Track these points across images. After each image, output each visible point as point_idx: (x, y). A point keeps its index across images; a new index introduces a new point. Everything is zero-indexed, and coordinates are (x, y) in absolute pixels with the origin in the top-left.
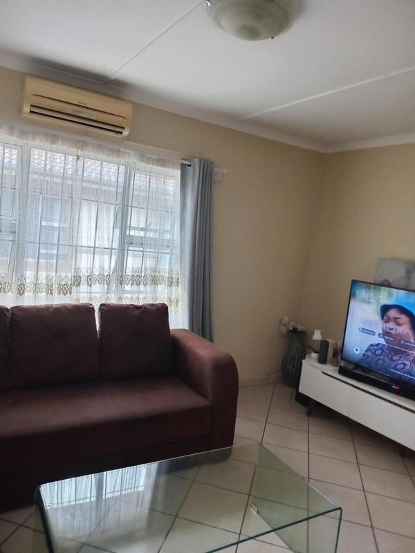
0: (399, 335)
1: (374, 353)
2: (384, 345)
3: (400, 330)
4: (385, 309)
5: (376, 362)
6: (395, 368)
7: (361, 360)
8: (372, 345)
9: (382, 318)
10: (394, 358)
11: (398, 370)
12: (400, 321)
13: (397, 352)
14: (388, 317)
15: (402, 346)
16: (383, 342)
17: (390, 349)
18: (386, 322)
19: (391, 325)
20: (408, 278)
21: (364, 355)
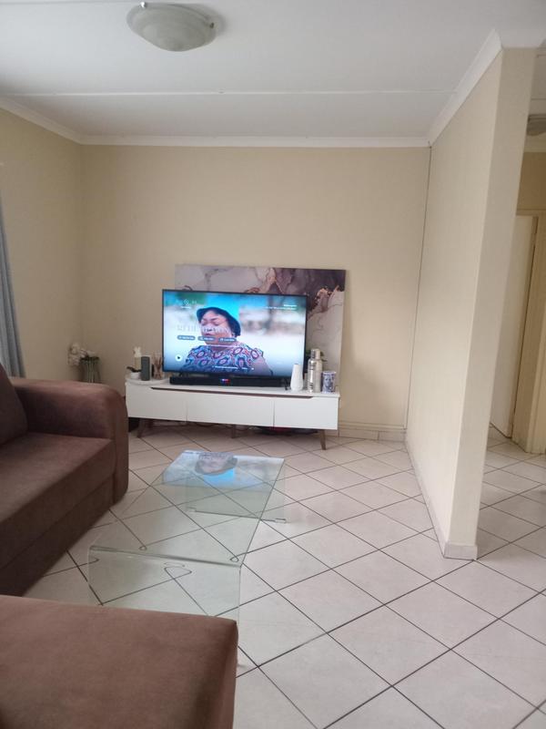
0: (216, 334)
1: (197, 356)
2: (205, 347)
3: (218, 329)
4: (201, 313)
5: (200, 364)
6: (218, 364)
7: (185, 366)
8: (193, 349)
9: (200, 321)
10: (216, 355)
11: (222, 365)
12: (217, 321)
13: (218, 350)
14: (205, 320)
15: (223, 343)
16: (203, 343)
17: (211, 349)
18: (204, 325)
19: (209, 326)
20: (208, 281)
21: (187, 360)
